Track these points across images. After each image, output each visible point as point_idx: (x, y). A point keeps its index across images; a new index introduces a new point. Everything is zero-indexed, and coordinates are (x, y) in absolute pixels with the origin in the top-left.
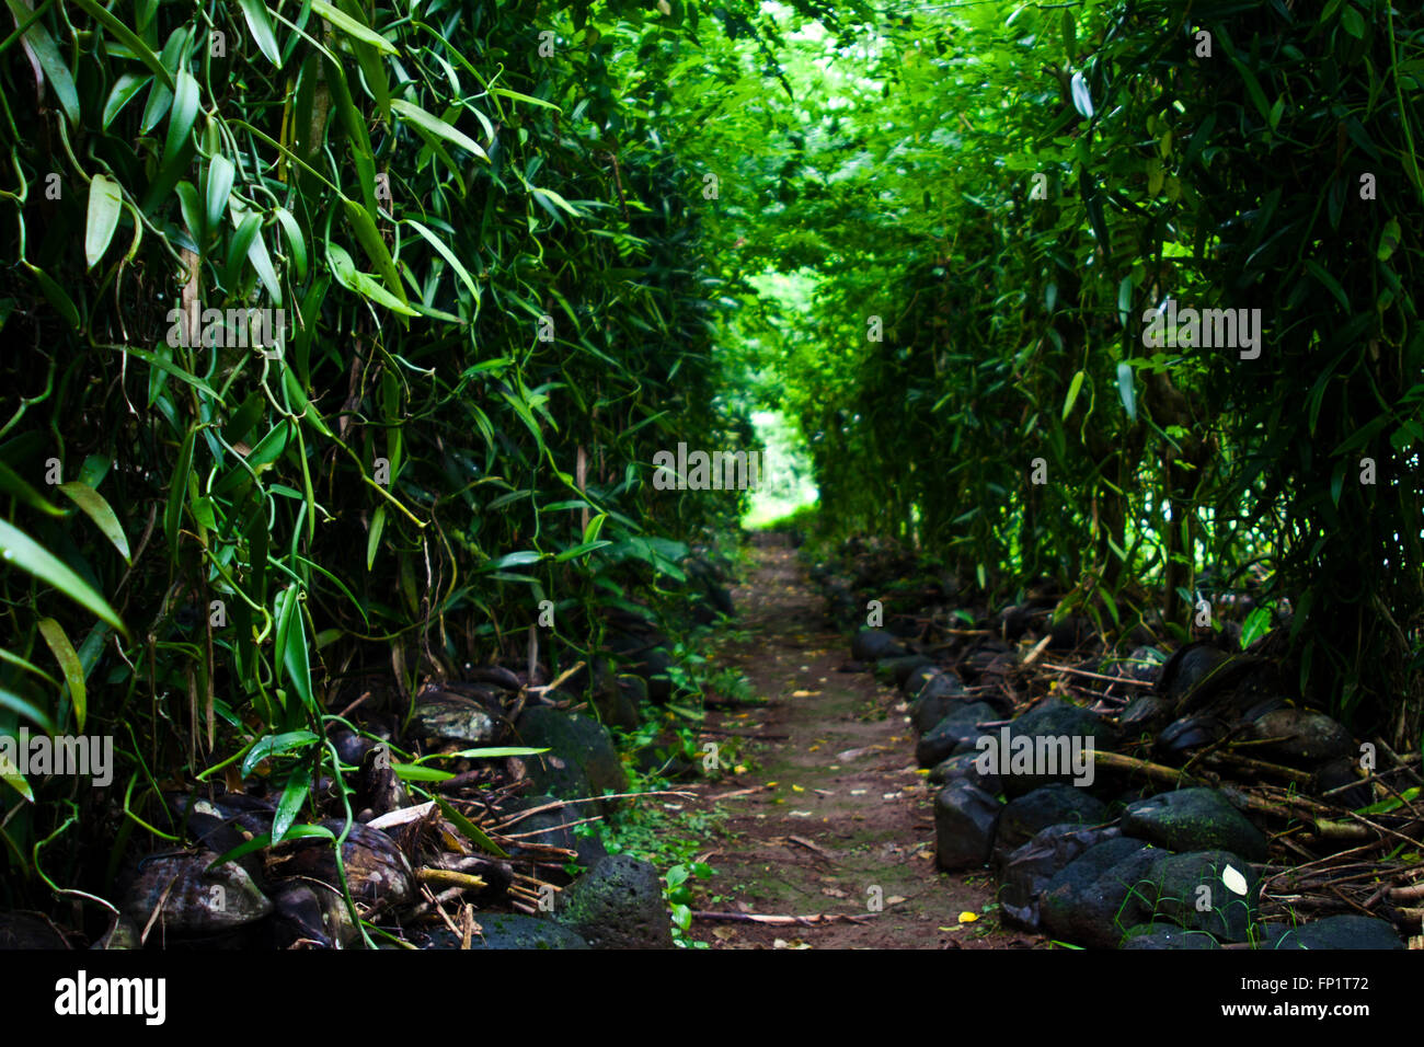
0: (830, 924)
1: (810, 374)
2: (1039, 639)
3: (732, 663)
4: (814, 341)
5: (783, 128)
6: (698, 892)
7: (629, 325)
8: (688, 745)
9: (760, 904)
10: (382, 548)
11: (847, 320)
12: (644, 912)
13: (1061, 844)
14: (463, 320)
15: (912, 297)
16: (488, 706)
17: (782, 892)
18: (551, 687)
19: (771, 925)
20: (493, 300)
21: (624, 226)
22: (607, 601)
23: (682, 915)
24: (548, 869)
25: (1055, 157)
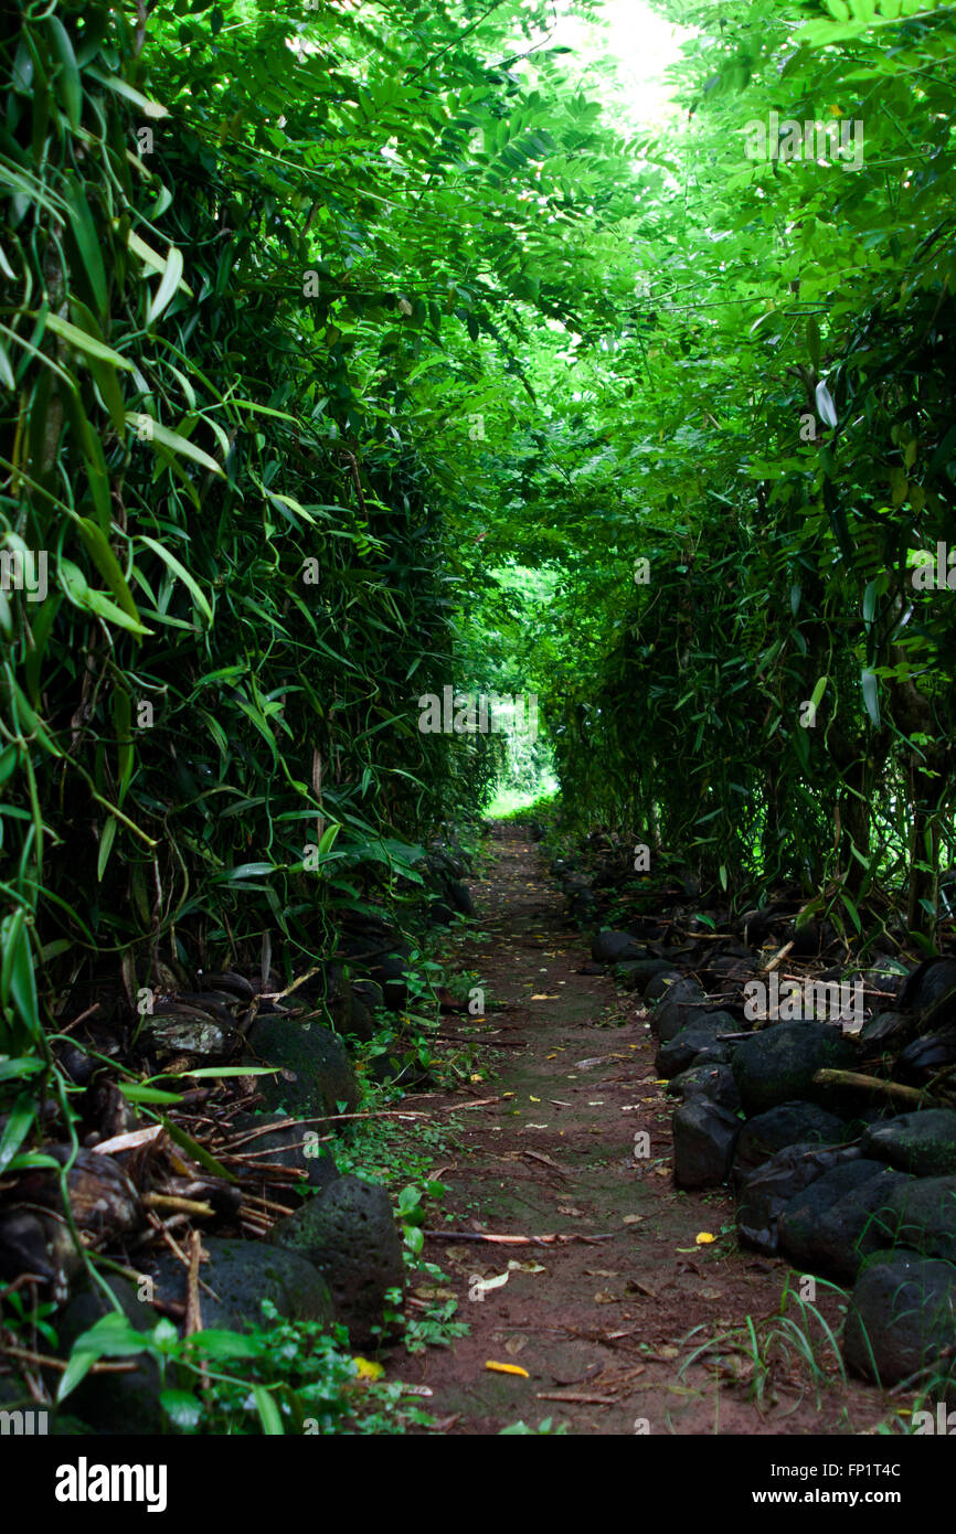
0: (565, 1245)
1: (551, 668)
2: (782, 945)
3: (470, 965)
4: (555, 634)
5: (525, 425)
6: (431, 1209)
7: (367, 627)
8: (422, 1054)
9: (495, 1223)
10: (113, 858)
11: (589, 613)
12: (374, 1237)
13: (800, 1165)
14: (197, 627)
15: (656, 593)
16: (220, 1017)
17: (516, 1211)
18: (285, 993)
19: (505, 1245)
20: (228, 607)
21: (364, 525)
22: (344, 904)
23: (414, 1237)
24: (280, 1189)
25: (798, 467)
